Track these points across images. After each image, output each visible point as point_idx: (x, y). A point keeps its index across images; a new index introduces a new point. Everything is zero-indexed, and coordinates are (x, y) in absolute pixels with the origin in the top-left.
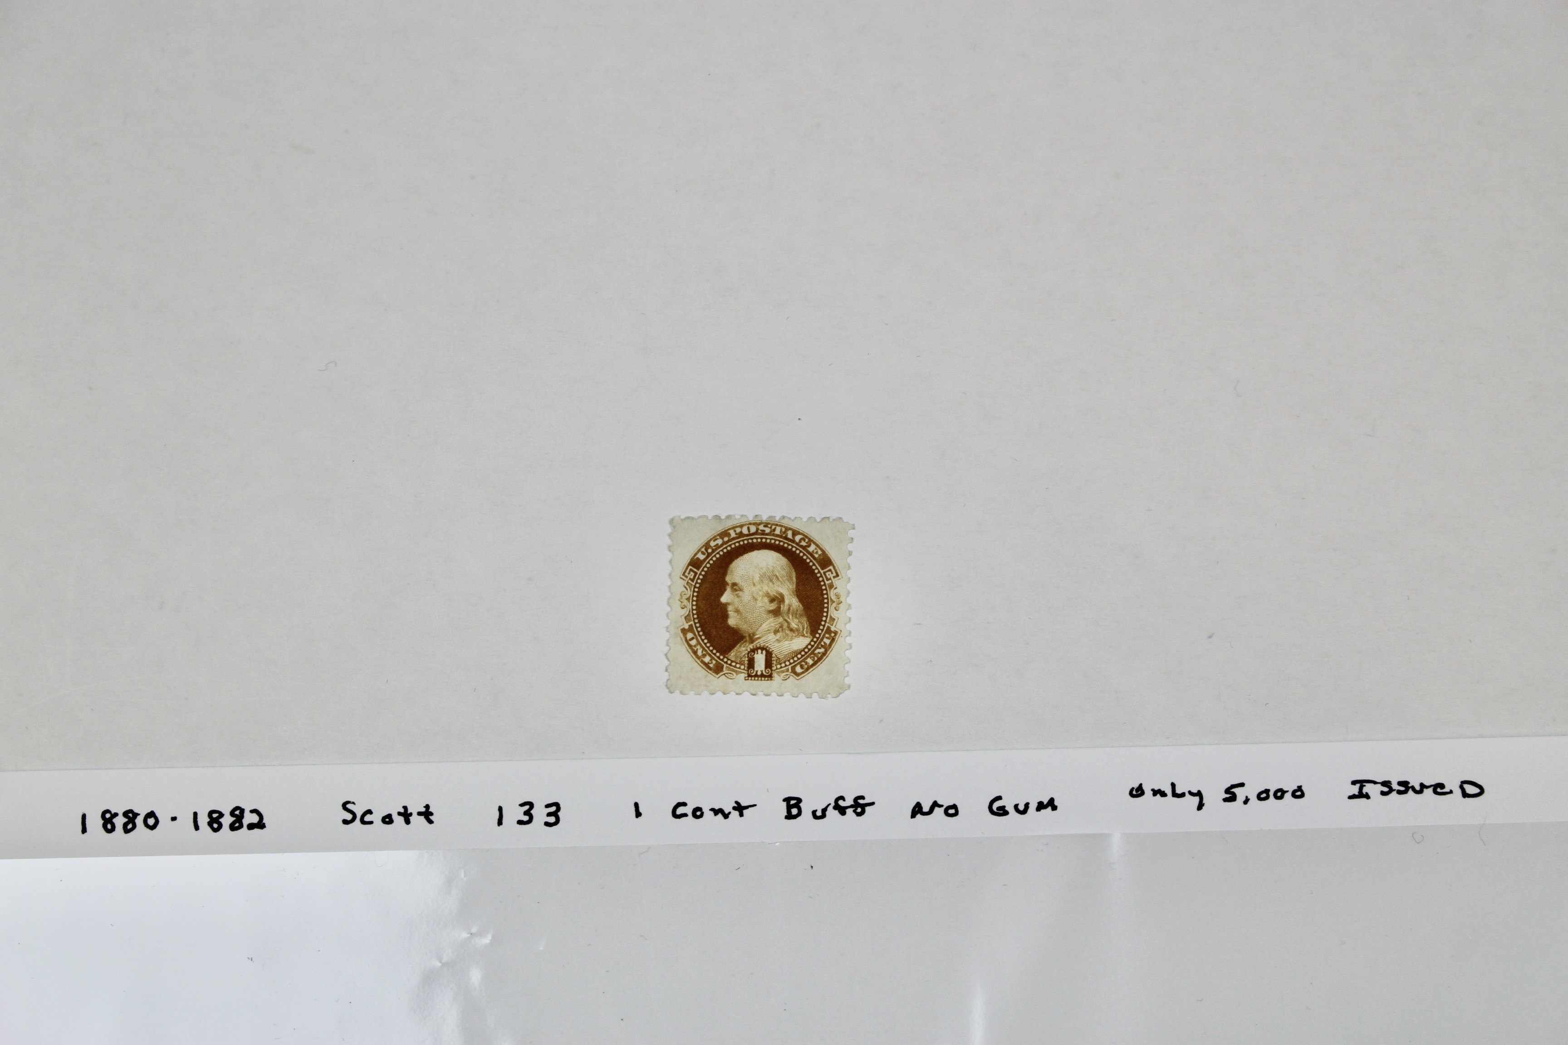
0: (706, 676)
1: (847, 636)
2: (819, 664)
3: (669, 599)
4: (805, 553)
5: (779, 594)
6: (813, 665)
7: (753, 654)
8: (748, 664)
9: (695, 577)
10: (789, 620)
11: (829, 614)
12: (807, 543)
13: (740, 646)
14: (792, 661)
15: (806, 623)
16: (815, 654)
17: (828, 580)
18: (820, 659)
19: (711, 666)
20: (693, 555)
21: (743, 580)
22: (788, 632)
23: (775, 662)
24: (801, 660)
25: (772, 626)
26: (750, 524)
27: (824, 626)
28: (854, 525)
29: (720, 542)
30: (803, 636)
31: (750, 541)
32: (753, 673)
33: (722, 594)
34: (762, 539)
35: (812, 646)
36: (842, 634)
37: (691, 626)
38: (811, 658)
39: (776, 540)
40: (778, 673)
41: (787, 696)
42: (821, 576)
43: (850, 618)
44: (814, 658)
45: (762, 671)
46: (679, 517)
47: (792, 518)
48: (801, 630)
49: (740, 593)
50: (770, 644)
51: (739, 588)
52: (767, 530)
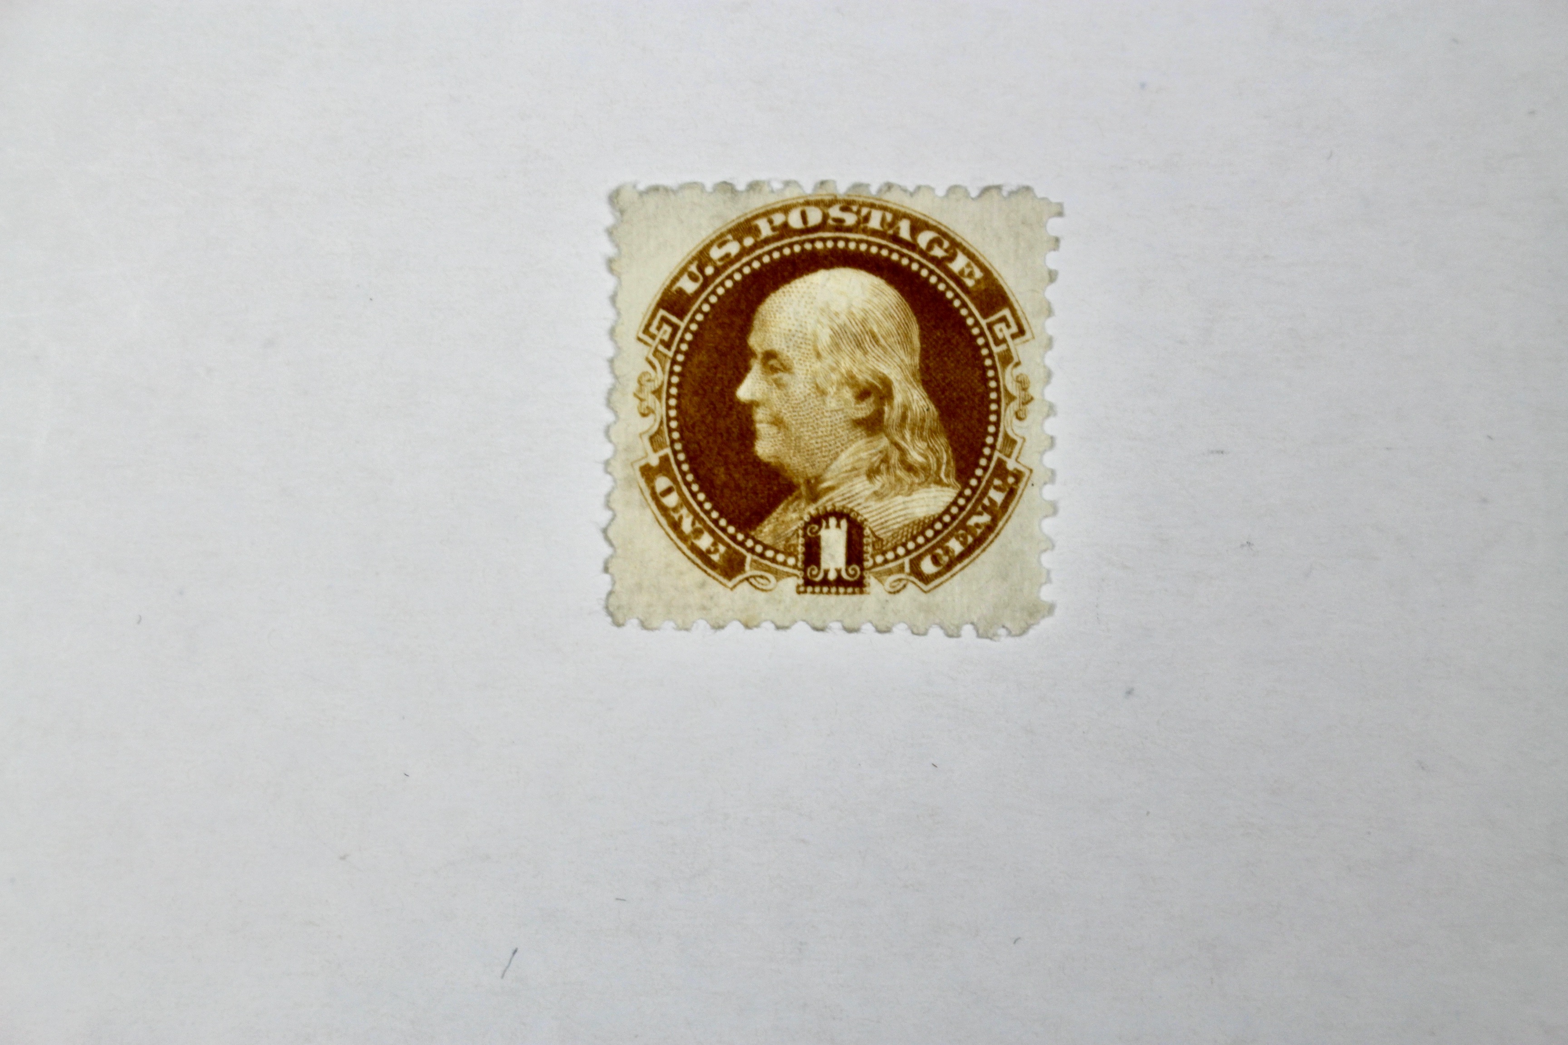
0: (703, 585)
1: (1045, 483)
2: (978, 552)
3: (611, 392)
4: (943, 275)
5: (880, 378)
6: (962, 556)
7: (817, 527)
8: (804, 554)
9: (673, 335)
10: (903, 444)
11: (1001, 429)
12: (946, 251)
13: (786, 510)
14: (911, 545)
15: (947, 452)
16: (967, 529)
17: (998, 342)
18: (979, 541)
19: (715, 558)
20: (668, 283)
21: (791, 344)
22: (901, 473)
23: (870, 549)
24: (934, 542)
25: (861, 459)
26: (808, 203)
27: (989, 458)
28: (1061, 205)
29: (733, 248)
30: (939, 482)
31: (808, 246)
32: (816, 576)
33: (739, 379)
34: (835, 240)
35: (962, 509)
36: (1035, 478)
37: (665, 460)
38: (957, 538)
39: (870, 244)
40: (879, 577)
41: (900, 631)
42: (982, 334)
43: (1052, 438)
44: (965, 538)
45: (838, 571)
46: (634, 187)
47: (911, 188)
48: (934, 467)
49: (785, 377)
50: (859, 504)
51: (782, 364)
52: (850, 219)
